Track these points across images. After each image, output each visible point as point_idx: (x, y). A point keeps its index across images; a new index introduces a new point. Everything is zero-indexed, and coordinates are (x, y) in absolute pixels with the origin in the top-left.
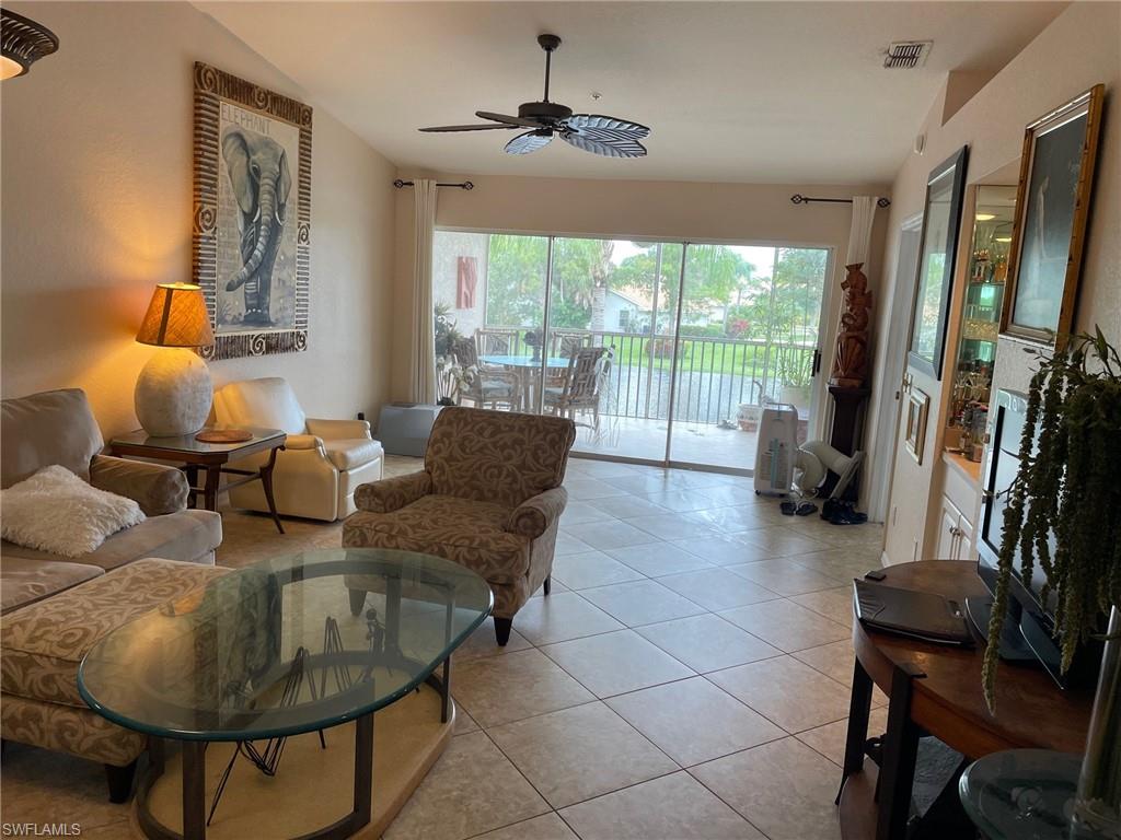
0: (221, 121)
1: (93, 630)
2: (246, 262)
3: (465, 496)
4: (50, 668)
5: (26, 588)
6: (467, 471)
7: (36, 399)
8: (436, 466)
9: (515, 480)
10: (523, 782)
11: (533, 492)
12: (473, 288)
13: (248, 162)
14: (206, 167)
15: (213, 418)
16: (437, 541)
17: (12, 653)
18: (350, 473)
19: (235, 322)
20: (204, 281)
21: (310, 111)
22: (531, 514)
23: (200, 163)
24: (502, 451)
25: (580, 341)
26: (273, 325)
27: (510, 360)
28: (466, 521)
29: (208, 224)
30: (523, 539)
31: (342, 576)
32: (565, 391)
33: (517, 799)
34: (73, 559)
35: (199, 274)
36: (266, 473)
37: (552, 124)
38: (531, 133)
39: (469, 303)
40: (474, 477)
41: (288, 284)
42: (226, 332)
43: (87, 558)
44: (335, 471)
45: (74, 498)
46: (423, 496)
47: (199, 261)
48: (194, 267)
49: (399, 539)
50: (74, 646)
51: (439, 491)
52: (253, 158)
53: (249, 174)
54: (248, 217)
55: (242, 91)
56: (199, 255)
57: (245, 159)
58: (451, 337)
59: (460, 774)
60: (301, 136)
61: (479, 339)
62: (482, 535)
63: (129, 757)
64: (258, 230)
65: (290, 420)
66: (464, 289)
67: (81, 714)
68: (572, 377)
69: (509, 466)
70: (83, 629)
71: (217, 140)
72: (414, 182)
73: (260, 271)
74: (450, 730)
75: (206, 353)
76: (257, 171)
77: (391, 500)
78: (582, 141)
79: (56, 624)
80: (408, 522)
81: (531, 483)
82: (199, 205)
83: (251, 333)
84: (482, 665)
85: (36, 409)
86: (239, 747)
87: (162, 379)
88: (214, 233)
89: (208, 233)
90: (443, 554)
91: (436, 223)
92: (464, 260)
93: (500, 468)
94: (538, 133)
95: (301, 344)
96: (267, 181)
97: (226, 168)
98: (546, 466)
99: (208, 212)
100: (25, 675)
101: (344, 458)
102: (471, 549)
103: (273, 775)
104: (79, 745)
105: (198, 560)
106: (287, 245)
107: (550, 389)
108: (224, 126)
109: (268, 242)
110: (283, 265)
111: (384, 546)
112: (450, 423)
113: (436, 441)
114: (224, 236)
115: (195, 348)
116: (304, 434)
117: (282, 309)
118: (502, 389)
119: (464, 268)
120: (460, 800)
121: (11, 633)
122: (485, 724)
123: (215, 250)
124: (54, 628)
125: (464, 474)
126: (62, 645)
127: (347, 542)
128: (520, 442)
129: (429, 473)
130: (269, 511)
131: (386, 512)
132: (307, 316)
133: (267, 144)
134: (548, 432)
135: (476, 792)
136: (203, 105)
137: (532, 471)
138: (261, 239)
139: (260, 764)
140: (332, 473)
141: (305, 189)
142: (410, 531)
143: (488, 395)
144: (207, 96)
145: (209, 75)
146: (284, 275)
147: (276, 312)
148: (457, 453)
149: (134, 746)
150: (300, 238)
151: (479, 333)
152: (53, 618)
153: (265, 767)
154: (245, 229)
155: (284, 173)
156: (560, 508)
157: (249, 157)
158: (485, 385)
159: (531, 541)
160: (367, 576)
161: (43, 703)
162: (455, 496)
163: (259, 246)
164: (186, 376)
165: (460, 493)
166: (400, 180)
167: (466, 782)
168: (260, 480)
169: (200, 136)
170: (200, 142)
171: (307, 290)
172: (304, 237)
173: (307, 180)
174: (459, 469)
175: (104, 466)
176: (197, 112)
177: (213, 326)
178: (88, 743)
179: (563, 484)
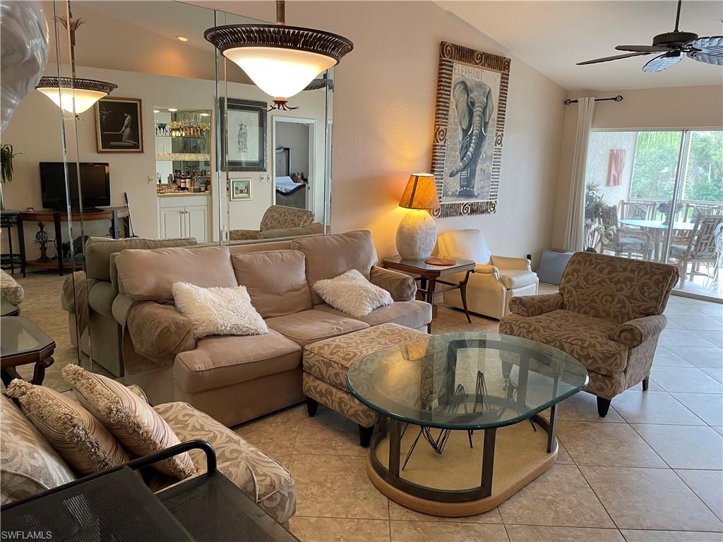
0: (453, 75)
1: (359, 354)
2: (462, 159)
3: (586, 313)
4: (337, 369)
5: (333, 329)
6: (589, 296)
7: (348, 235)
8: (566, 291)
9: (624, 306)
10: (598, 504)
11: (637, 316)
12: (621, 171)
13: (468, 98)
14: (443, 104)
15: (436, 251)
16: (559, 338)
17: (322, 358)
18: (514, 291)
19: (453, 195)
20: (437, 171)
21: (509, 62)
22: (631, 330)
23: (440, 102)
24: (616, 284)
25: (709, 211)
26: (476, 197)
27: (647, 223)
28: (581, 329)
29: (442, 138)
30: (623, 347)
31: (498, 350)
32: (689, 248)
33: (592, 514)
34: (357, 318)
35: (434, 167)
36: (462, 286)
37: (680, 47)
38: (663, 56)
39: (616, 182)
40: (593, 301)
41: (486, 172)
42: (447, 201)
43: (363, 318)
44: (504, 288)
45: (360, 287)
46: (555, 309)
47: (435, 160)
48: (432, 163)
49: (534, 334)
50: (350, 360)
51: (567, 308)
52: (471, 95)
53: (468, 105)
54: (465, 132)
55: (466, 55)
56: (436, 156)
57: (466, 96)
58: (598, 206)
59: (556, 487)
60: (502, 78)
61: (623, 208)
62: (591, 340)
63: (369, 423)
64: (471, 139)
65: (481, 256)
66: (613, 172)
67: (350, 396)
68: (696, 238)
69: (620, 295)
70: (354, 352)
71: (450, 87)
72: (579, 100)
73: (470, 165)
74: (553, 459)
75: (435, 213)
76: (473, 104)
77: (532, 309)
78: (706, 57)
79: (343, 348)
80: (541, 324)
81: (636, 309)
82: (437, 127)
83: (462, 202)
84: (585, 425)
85: (348, 240)
86: (422, 430)
87: (410, 227)
88: (445, 143)
89: (441, 143)
90: (562, 348)
91: (592, 127)
92: (615, 152)
93: (613, 296)
94: (668, 55)
95: (492, 209)
96: (478, 109)
97: (454, 103)
98: (650, 299)
99: (442, 130)
100: (327, 371)
101: (510, 280)
102: (582, 348)
103: (440, 453)
104: (347, 411)
105: (418, 329)
106: (488, 148)
107: (676, 246)
108: (456, 78)
109: (476, 147)
110: (484, 161)
111: (524, 337)
112: (579, 263)
113: (568, 274)
114: (450, 144)
115: (429, 210)
116: (489, 264)
117: (482, 187)
118: (636, 244)
119: (615, 158)
120: (551, 503)
121: (323, 349)
122: (579, 462)
123: (444, 153)
124: (342, 350)
125: (586, 298)
126: (344, 359)
127: (502, 331)
128: (631, 280)
129: (562, 295)
130: (463, 308)
131: (528, 316)
132: (497, 192)
133: (480, 85)
134: (654, 274)
135: (564, 501)
136: (444, 67)
137: (639, 301)
138: (472, 145)
139: (434, 446)
140: (502, 290)
141: (502, 112)
142: (541, 330)
143: (624, 248)
144: (446, 61)
145: (449, 48)
146: (484, 167)
147: (478, 189)
148: (582, 283)
149: (372, 418)
150: (497, 143)
151: (623, 203)
152: (342, 345)
153: (437, 449)
154: (463, 139)
155: (489, 103)
156: (657, 330)
157: (468, 95)
158: (623, 240)
159: (630, 349)
160: (513, 354)
161: (334, 386)
162: (578, 312)
163: (471, 149)
164: (422, 226)
165: (583, 310)
166: (568, 99)
167: (558, 493)
168: (459, 289)
169: (441, 85)
170: (441, 90)
171: (498, 175)
172: (499, 142)
173: (504, 106)
174: (583, 294)
175: (376, 272)
176: (441, 71)
177: (440, 198)
178: (351, 411)
179: (664, 313)
